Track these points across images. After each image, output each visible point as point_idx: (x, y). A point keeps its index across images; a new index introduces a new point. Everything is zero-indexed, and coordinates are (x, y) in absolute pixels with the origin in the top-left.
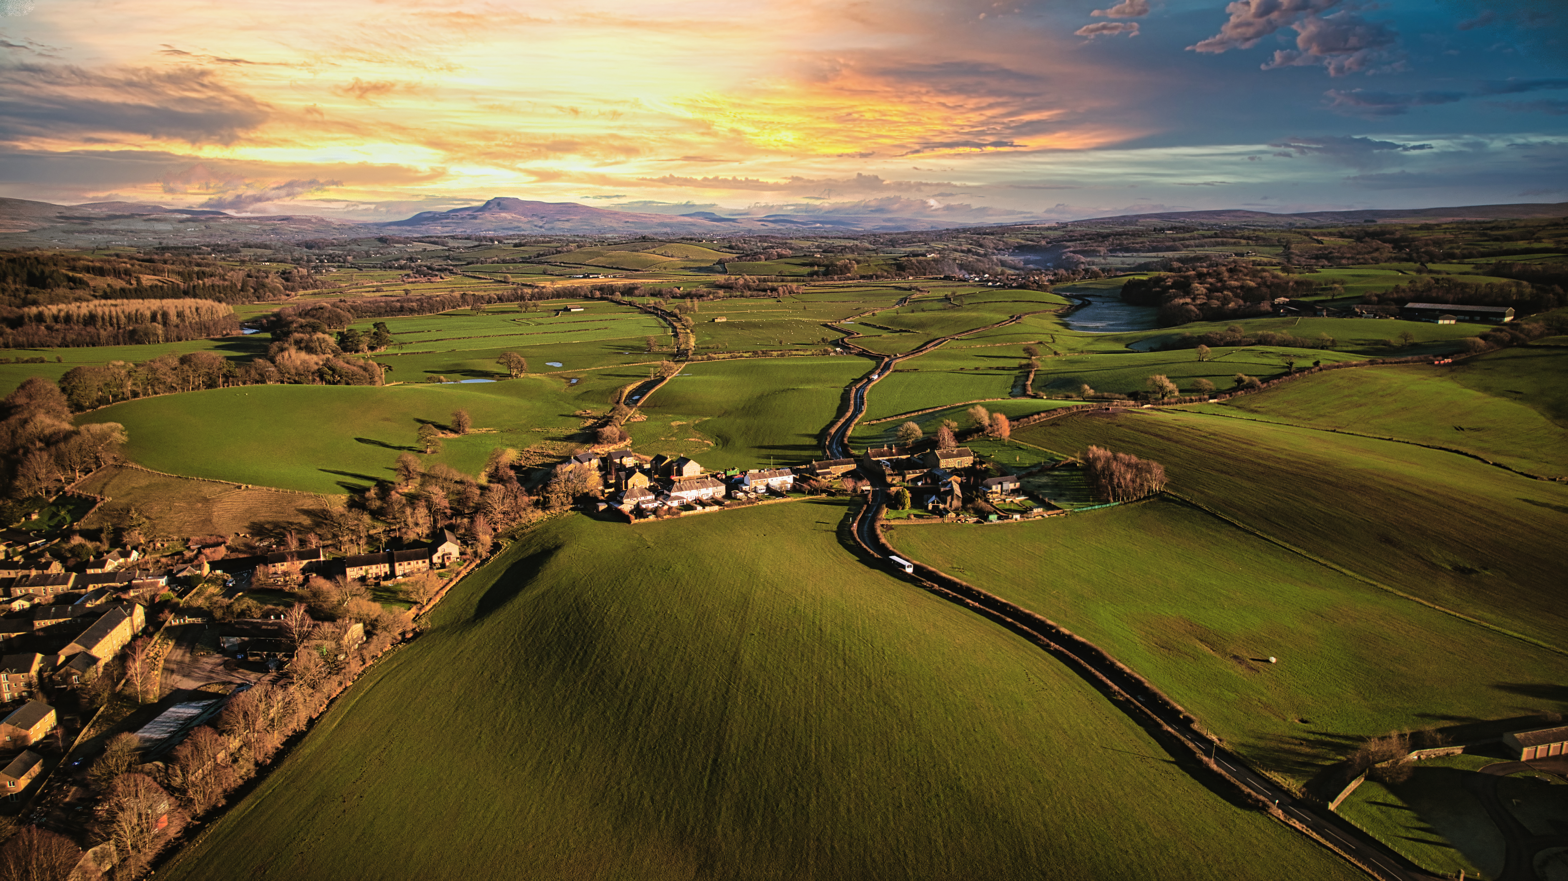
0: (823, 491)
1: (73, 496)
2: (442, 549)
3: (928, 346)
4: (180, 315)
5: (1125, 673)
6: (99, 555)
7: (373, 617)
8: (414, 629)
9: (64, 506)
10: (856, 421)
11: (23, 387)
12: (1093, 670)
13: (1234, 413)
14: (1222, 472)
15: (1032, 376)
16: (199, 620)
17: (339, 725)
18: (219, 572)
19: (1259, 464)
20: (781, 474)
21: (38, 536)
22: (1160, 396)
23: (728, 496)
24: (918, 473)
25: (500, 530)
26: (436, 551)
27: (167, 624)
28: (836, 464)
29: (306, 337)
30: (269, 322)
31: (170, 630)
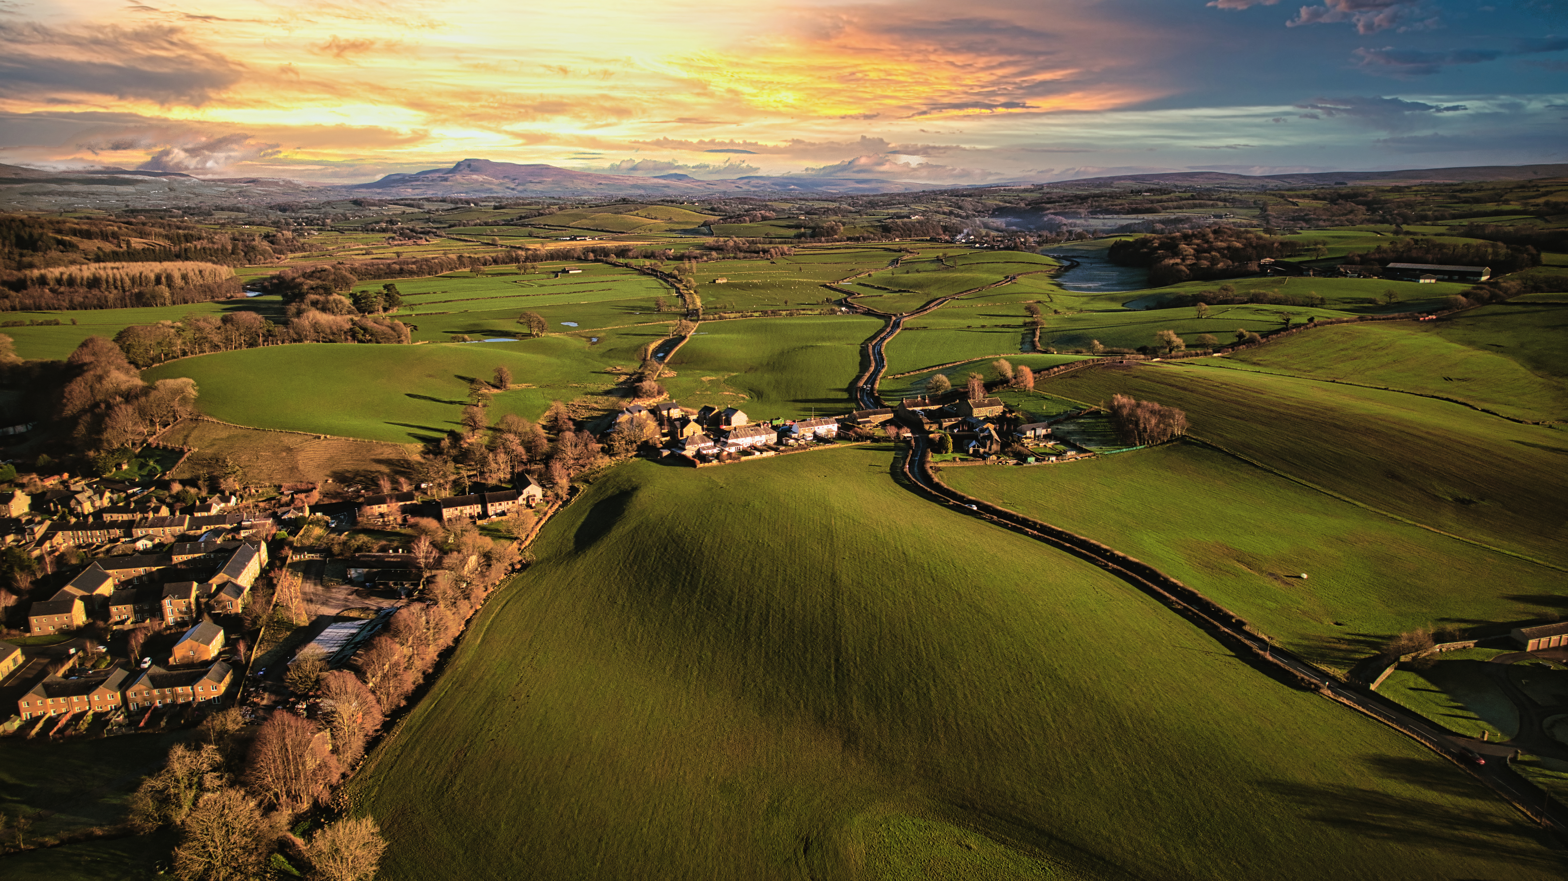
0: (867, 438)
1: (157, 447)
2: (526, 492)
3: (931, 305)
4: (184, 277)
5: (1178, 587)
6: (203, 500)
7: (487, 549)
8: (520, 562)
9: (151, 457)
10: (881, 375)
11: (84, 345)
12: (1150, 584)
13: (1239, 366)
14: (1237, 418)
15: (1038, 333)
16: (315, 557)
17: (483, 641)
18: (319, 514)
19: (1272, 411)
20: (827, 423)
21: (134, 485)
22: (1168, 350)
23: (779, 442)
24: (953, 421)
25: (572, 475)
26: (522, 493)
27: (289, 561)
28: (875, 413)
29: (321, 298)
30: (272, 284)
31: (295, 567)
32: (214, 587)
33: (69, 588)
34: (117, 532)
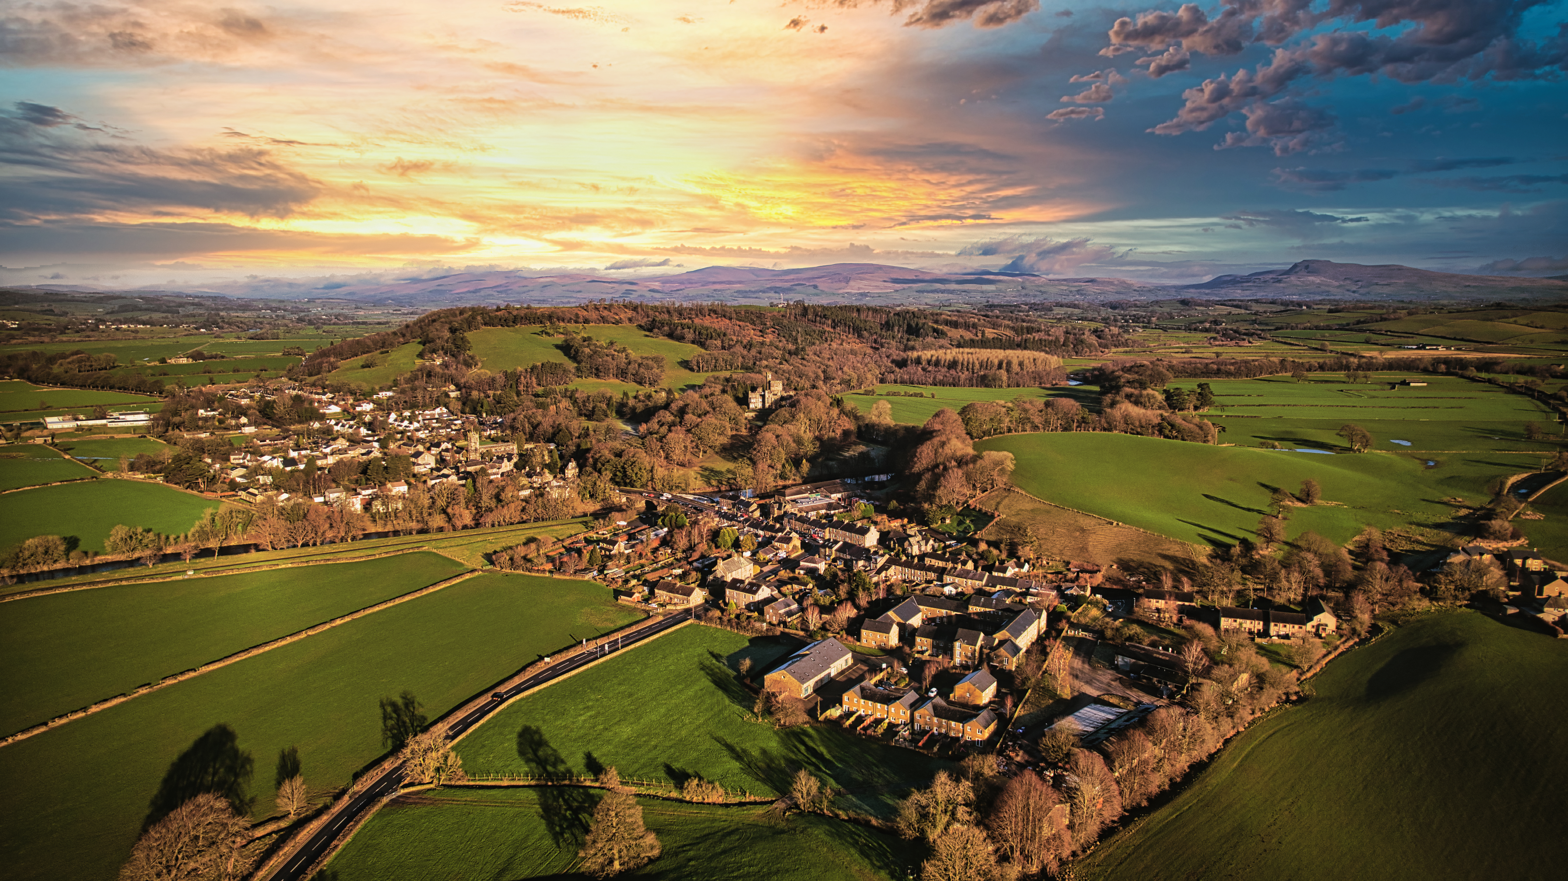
1: (974, 509)
2: (1317, 619)
4: (1021, 364)
6: (1002, 562)
7: (1261, 671)
8: (1297, 693)
9: (968, 516)
11: (937, 415)
16: (1090, 636)
17: (1239, 766)
18: (1098, 596)
21: (951, 538)
25: (1377, 612)
26: (1312, 620)
27: (1064, 634)
29: (1136, 392)
30: (1093, 376)
31: (1067, 639)
32: (996, 642)
33: (891, 613)
34: (932, 575)
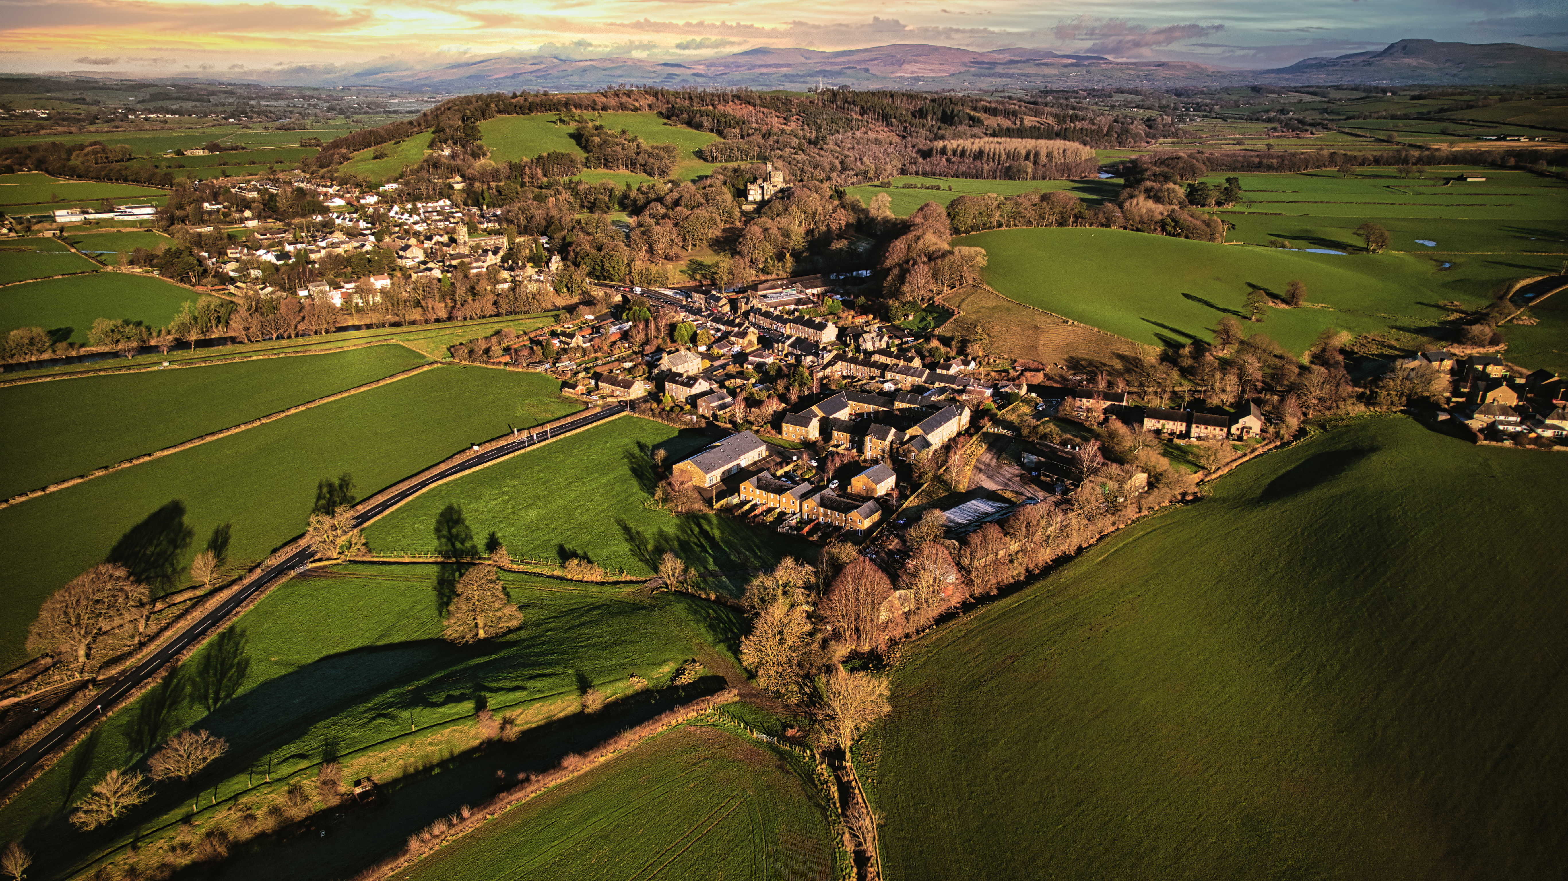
1: (939, 305)
2: (1242, 422)
4: (1049, 155)
6: (948, 359)
7: (1159, 471)
8: (1195, 493)
9: (931, 313)
11: (922, 209)
16: (1009, 433)
17: (1103, 560)
18: (1033, 395)
21: (910, 335)
25: (1310, 416)
26: (1237, 422)
27: (984, 430)
29: (1157, 185)
30: (1125, 168)
31: (986, 435)
32: (907, 437)
33: (814, 408)
34: (875, 372)
